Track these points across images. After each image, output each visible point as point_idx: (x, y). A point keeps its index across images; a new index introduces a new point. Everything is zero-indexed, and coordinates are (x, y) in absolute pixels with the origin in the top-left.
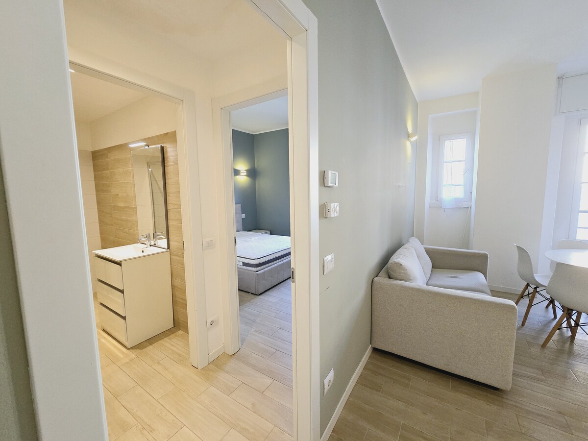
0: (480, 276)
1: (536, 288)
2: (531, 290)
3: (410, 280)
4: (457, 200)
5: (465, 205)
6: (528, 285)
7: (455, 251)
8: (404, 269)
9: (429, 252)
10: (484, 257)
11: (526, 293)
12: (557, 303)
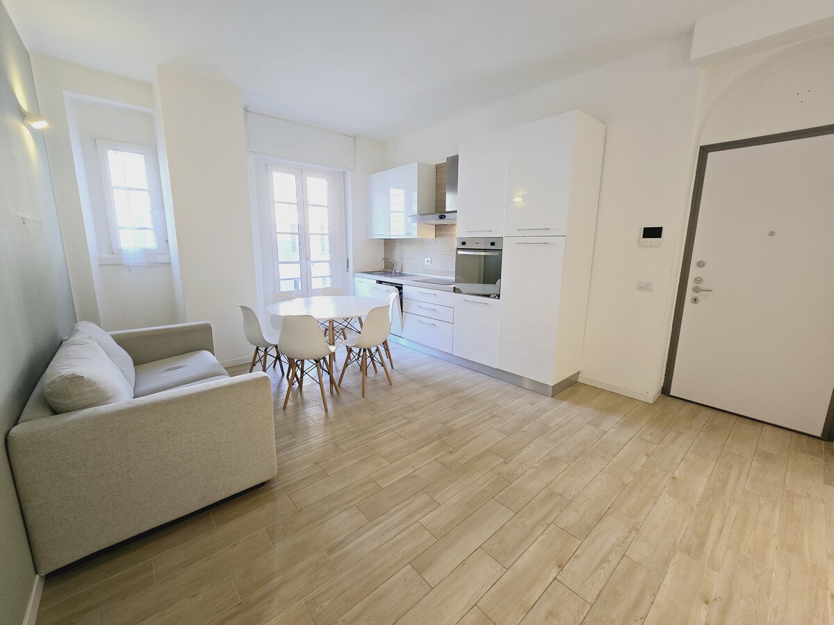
0: (207, 354)
1: (266, 350)
2: (261, 354)
3: (108, 398)
4: (146, 252)
5: (161, 259)
6: (257, 349)
7: (166, 329)
8: (90, 383)
9: (122, 341)
10: (207, 328)
11: (258, 358)
12: (283, 358)
